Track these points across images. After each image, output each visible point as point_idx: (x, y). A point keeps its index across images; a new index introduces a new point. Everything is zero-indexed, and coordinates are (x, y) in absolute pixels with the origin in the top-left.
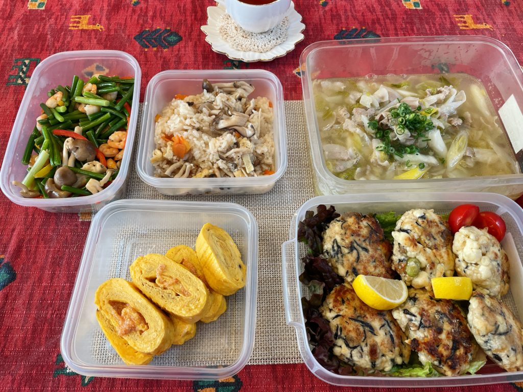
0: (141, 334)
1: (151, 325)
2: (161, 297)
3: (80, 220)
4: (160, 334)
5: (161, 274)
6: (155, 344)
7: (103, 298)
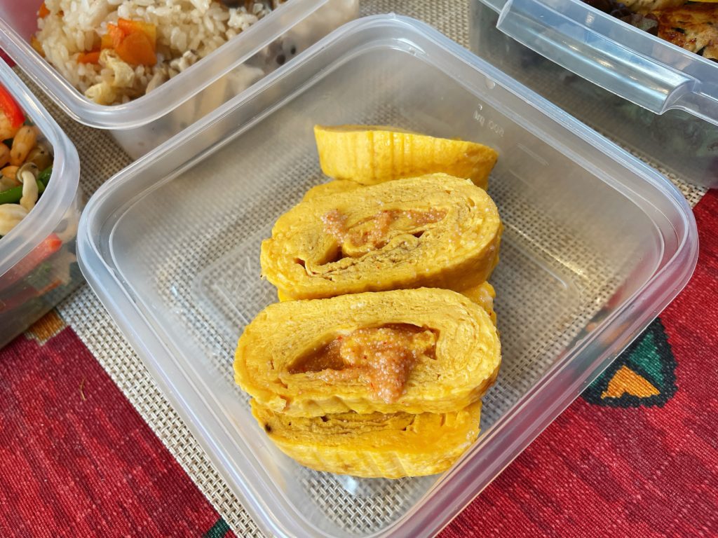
0: (435, 358)
1: (437, 321)
2: (391, 265)
3: (42, 343)
4: (476, 317)
5: (345, 229)
6: (489, 345)
7: (267, 378)
